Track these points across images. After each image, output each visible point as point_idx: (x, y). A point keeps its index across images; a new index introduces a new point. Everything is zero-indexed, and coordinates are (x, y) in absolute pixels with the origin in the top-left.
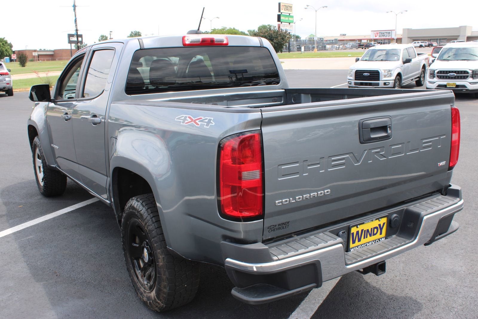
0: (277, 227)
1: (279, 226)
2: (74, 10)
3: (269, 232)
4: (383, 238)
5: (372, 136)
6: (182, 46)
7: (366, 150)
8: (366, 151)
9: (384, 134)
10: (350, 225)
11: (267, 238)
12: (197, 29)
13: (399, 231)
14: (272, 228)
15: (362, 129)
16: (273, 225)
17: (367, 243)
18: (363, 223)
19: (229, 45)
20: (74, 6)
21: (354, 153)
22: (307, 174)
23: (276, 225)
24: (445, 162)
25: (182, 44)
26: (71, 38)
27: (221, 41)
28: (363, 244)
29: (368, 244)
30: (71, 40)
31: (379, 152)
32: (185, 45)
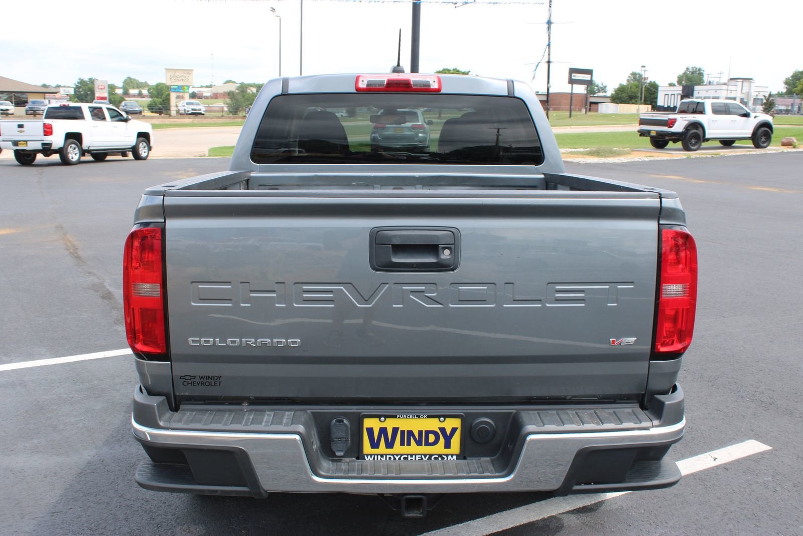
0: (198, 380)
1: (201, 379)
2: (549, 28)
3: (183, 384)
4: (452, 456)
5: (395, 260)
6: (354, 91)
7: (387, 284)
8: (387, 286)
9: (431, 260)
10: (361, 412)
11: (182, 394)
12: (396, 64)
13: (500, 452)
14: (188, 380)
15: (376, 244)
16: (190, 376)
17: (408, 455)
18: (395, 417)
19: (442, 92)
20: (549, 23)
21: (353, 284)
22: (249, 305)
23: (195, 377)
24: (635, 339)
25: (354, 88)
26: (573, 74)
27: (425, 85)
28: (397, 455)
29: (410, 458)
30: (573, 78)
31: (422, 292)
32: (359, 90)
